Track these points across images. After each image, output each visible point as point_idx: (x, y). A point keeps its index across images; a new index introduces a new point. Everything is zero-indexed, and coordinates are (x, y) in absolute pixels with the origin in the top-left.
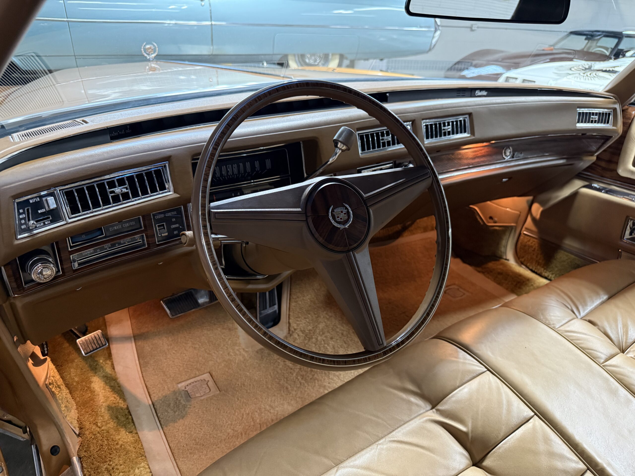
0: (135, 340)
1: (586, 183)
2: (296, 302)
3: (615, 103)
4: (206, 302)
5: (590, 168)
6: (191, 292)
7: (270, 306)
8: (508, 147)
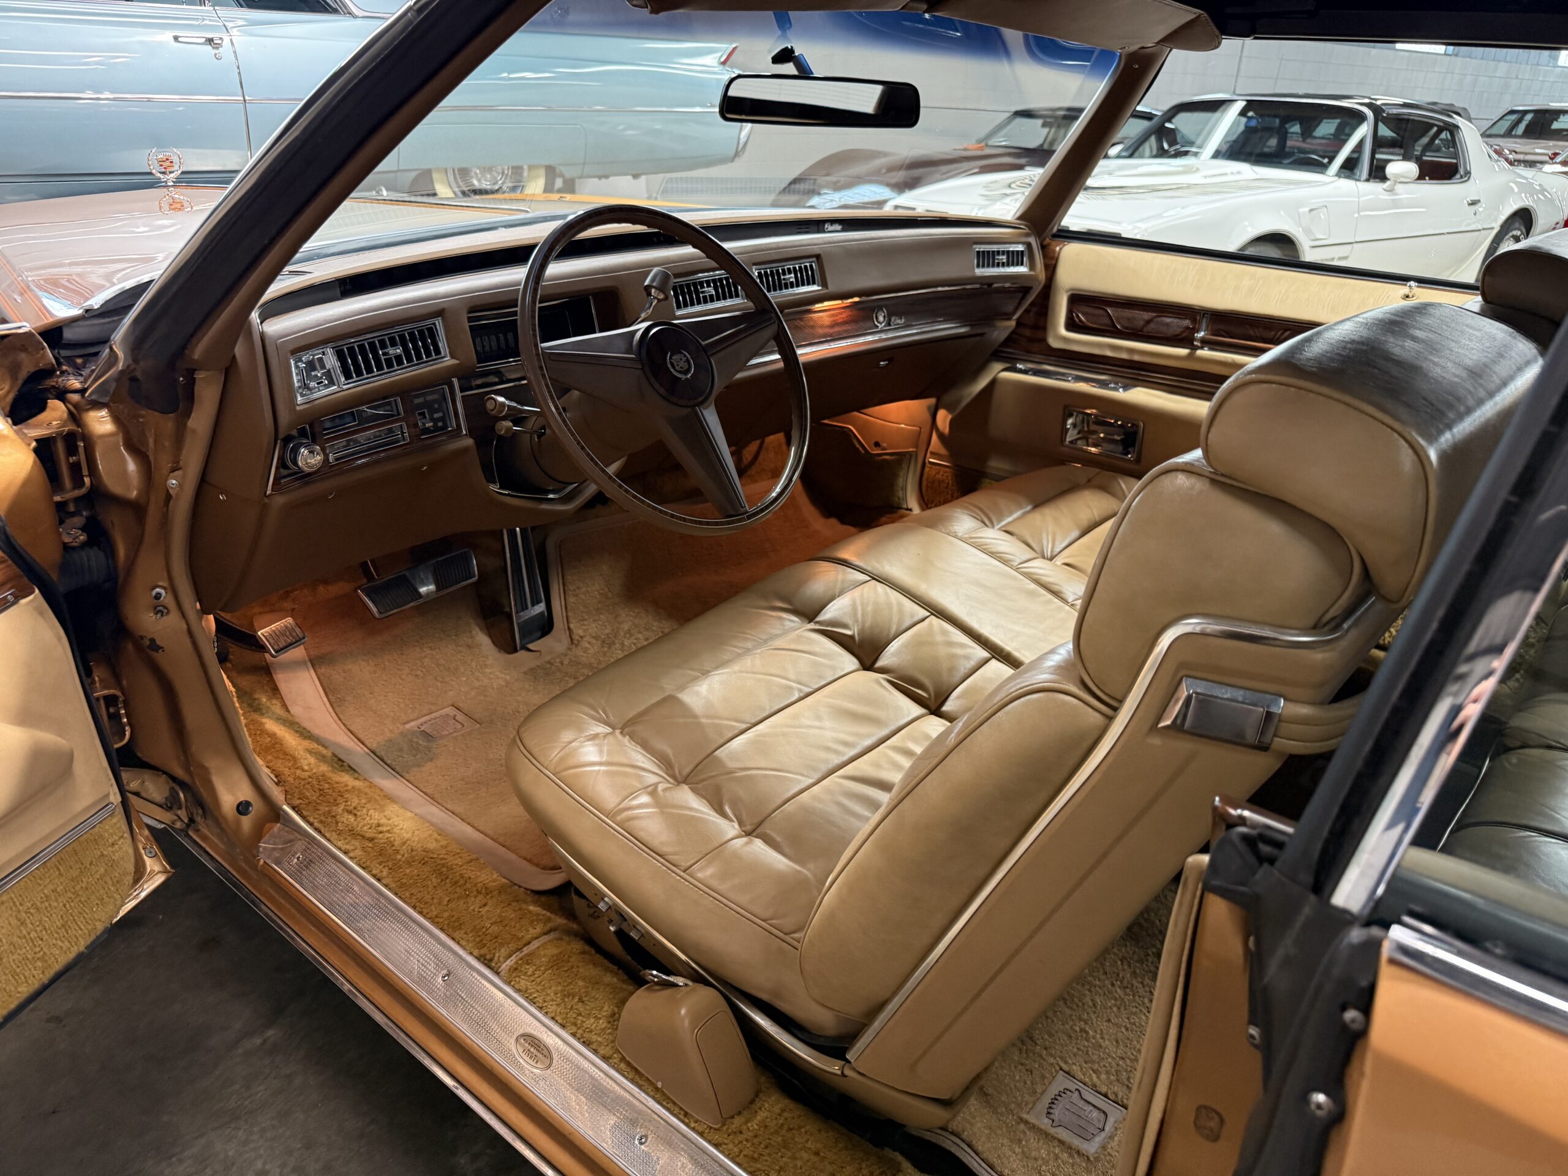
0: (313, 666)
1: (1008, 365)
2: (577, 595)
3: (1027, 235)
4: (432, 592)
5: (1009, 341)
6: (404, 575)
7: (533, 605)
8: (880, 308)
